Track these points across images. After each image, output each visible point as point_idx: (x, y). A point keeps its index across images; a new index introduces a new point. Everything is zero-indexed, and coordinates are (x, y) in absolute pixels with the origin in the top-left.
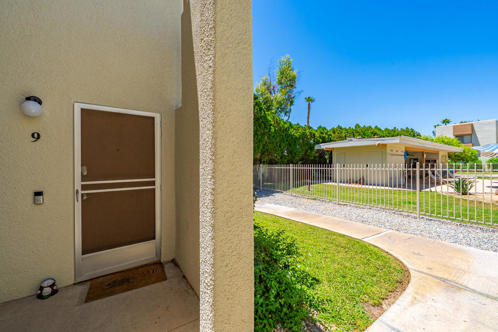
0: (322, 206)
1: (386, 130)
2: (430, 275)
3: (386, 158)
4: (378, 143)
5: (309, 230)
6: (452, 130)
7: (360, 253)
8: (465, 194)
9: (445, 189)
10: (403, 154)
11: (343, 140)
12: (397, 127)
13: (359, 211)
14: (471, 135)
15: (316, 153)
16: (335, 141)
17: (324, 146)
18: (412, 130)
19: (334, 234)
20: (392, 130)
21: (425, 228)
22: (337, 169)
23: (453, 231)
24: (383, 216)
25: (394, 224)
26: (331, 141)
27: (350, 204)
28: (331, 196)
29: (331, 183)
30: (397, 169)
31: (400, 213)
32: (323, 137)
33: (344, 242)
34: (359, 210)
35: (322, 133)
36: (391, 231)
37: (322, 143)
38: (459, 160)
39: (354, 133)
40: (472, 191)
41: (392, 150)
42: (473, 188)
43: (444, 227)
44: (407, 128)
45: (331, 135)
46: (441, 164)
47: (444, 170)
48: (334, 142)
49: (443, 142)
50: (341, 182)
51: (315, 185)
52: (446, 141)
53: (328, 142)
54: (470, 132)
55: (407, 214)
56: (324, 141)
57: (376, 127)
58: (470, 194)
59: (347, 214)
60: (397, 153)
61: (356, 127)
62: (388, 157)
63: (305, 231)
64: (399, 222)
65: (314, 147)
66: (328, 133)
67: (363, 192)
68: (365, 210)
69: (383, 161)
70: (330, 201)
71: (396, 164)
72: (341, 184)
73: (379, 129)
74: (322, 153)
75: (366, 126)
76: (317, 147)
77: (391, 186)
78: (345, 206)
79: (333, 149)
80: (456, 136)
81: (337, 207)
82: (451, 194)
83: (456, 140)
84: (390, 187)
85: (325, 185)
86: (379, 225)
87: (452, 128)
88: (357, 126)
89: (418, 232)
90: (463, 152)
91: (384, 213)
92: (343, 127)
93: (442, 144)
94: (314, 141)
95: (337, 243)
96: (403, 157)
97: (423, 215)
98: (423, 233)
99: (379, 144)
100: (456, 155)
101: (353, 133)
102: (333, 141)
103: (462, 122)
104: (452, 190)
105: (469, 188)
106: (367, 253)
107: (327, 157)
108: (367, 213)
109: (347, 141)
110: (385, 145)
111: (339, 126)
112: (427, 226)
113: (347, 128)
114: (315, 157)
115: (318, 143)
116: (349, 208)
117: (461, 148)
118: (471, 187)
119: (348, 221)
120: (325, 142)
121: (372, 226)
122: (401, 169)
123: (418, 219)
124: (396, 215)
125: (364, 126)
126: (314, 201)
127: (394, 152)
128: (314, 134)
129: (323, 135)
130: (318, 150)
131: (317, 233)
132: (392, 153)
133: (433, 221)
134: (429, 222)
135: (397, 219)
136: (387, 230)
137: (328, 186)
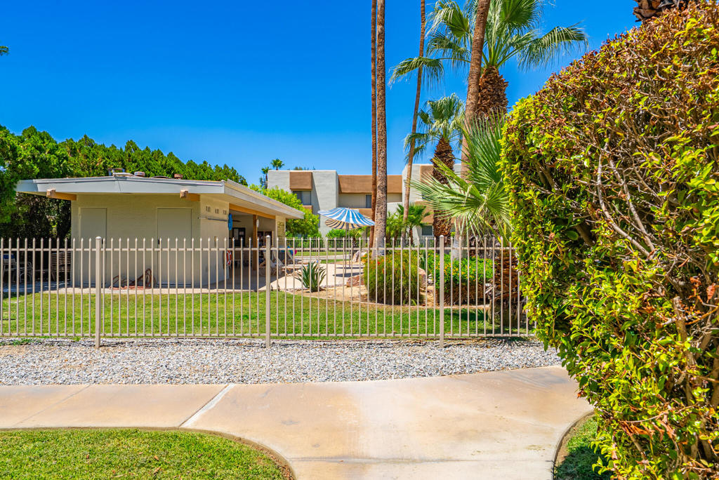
0: (54, 361)
1: (190, 164)
2: (321, 459)
3: (199, 224)
4: (183, 191)
5: (25, 448)
6: (288, 180)
7: (188, 464)
8: (314, 290)
9: (290, 284)
10: (226, 217)
11: (99, 175)
12: (209, 163)
13: (154, 355)
14: (309, 191)
15: (19, 204)
16: (79, 176)
17: (46, 187)
18: (234, 172)
19: (110, 434)
20: (201, 167)
21: (282, 363)
22: (97, 250)
23: (320, 360)
24: (209, 354)
25: (232, 368)
26: (65, 174)
27: (132, 340)
28: (69, 325)
29: (70, 290)
30: (216, 249)
31: (237, 342)
32: (43, 161)
33: (140, 448)
34: (155, 351)
35: (39, 148)
36: (232, 385)
37: (39, 176)
38: (298, 232)
39: (126, 160)
40: (323, 284)
41: (208, 209)
42: (324, 280)
43: (307, 354)
44: (226, 166)
45: (66, 158)
46: (277, 239)
47: (281, 249)
48: (76, 179)
49: (279, 199)
50: (107, 286)
51: (16, 301)
52: (283, 197)
53: (57, 175)
54: (309, 187)
55: (248, 342)
56: (46, 173)
57: (171, 154)
58: (321, 290)
59: (129, 367)
60: (217, 216)
61: (128, 148)
62: (202, 222)
63: (10, 456)
64: (240, 361)
65: (12, 185)
66: (58, 153)
67: (156, 305)
68: (169, 349)
69: (193, 231)
70: (75, 341)
71: (215, 237)
72: (108, 291)
73: (177, 161)
74: (38, 205)
75: (152, 150)
76: (22, 188)
77: (205, 286)
78: (119, 348)
79: (74, 196)
80: (294, 191)
81: (98, 354)
82: (299, 292)
83: (294, 198)
84: (203, 287)
85: (53, 297)
86: (206, 380)
87: (289, 176)
88: (131, 145)
89: (275, 375)
90: (303, 218)
91: (208, 348)
92: (98, 143)
93: (279, 203)
94: (13, 168)
95: (126, 461)
96: (226, 223)
97: (274, 338)
98: (282, 374)
99: (186, 193)
100: (295, 224)
101: (122, 161)
102: (71, 175)
103: (296, 169)
104: (299, 285)
105: (320, 279)
106: (203, 458)
107: (52, 218)
108: (177, 356)
109: (109, 178)
110: (196, 197)
111: (86, 137)
112: (284, 358)
113: (108, 146)
114: (15, 215)
115: (27, 175)
116: (129, 350)
117: (302, 212)
118: (322, 278)
119: (136, 385)
120: (49, 176)
121: (193, 385)
122: (224, 249)
123: (268, 348)
124: (231, 348)
125: (147, 149)
126: (23, 349)
127: (212, 214)
128: (14, 149)
129: (43, 155)
130: (26, 198)
131: (56, 451)
132: (209, 214)
133: (290, 348)
134: (284, 351)
135: (235, 357)
136: (223, 385)
137: (61, 297)
